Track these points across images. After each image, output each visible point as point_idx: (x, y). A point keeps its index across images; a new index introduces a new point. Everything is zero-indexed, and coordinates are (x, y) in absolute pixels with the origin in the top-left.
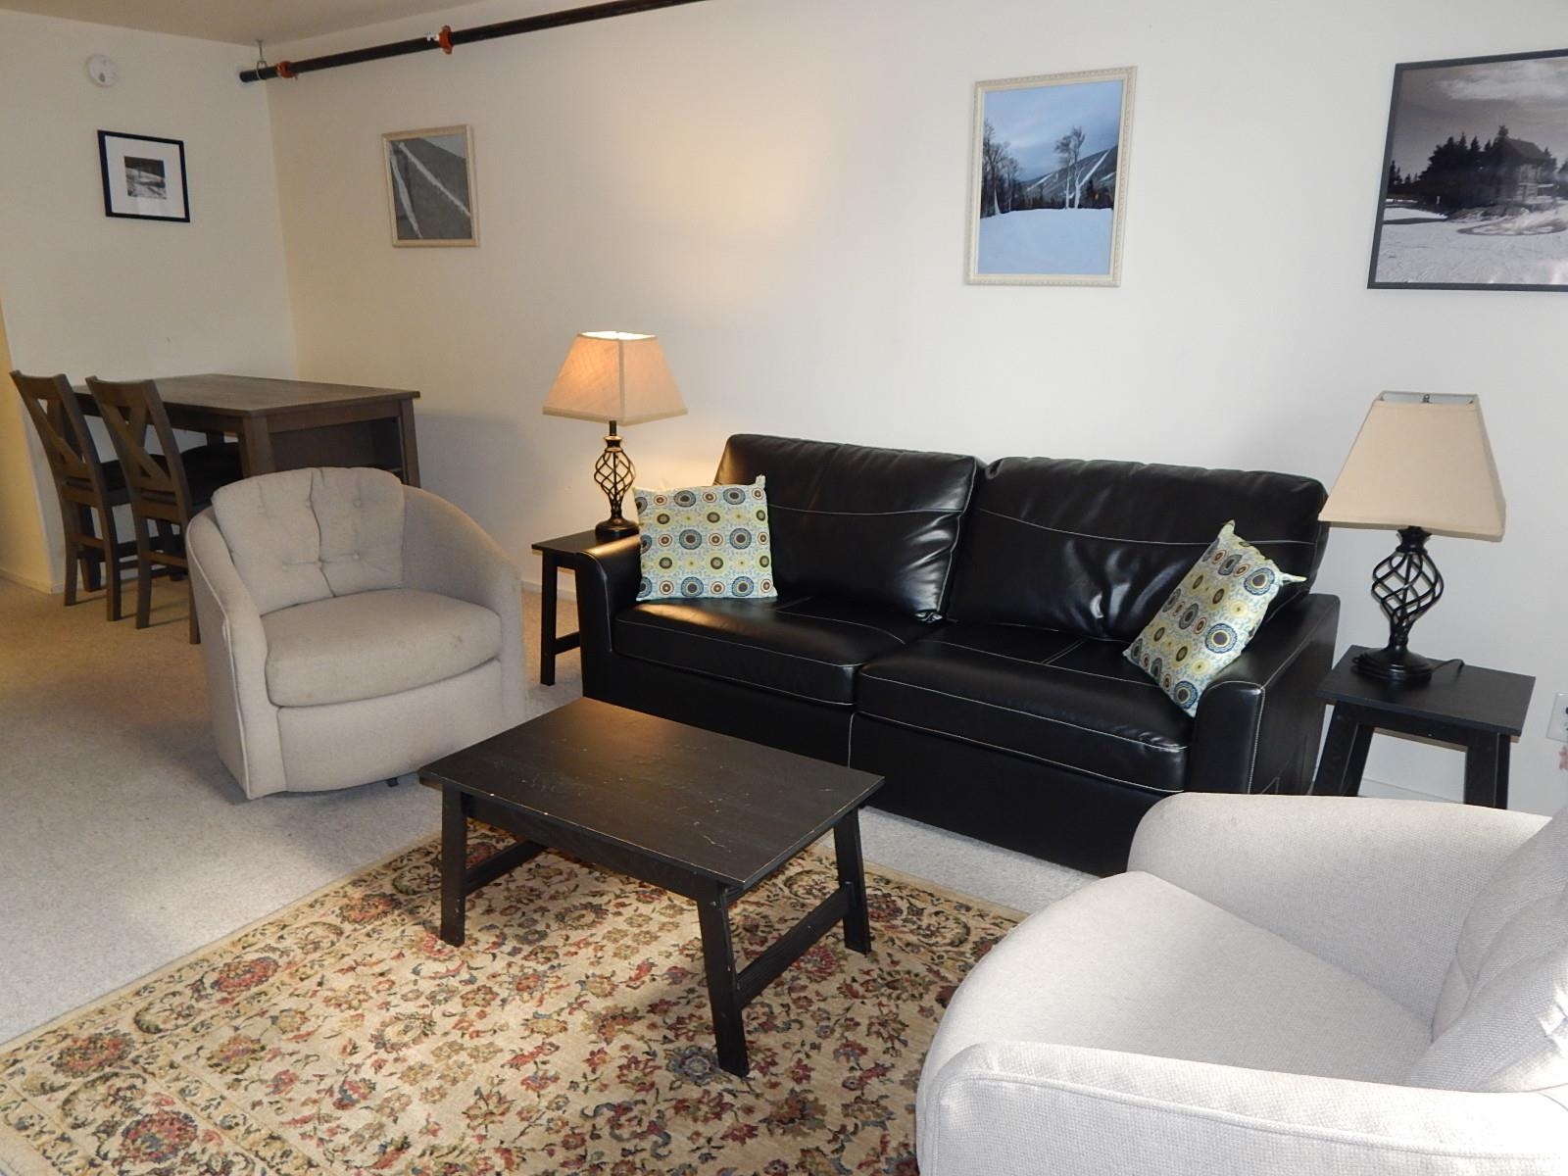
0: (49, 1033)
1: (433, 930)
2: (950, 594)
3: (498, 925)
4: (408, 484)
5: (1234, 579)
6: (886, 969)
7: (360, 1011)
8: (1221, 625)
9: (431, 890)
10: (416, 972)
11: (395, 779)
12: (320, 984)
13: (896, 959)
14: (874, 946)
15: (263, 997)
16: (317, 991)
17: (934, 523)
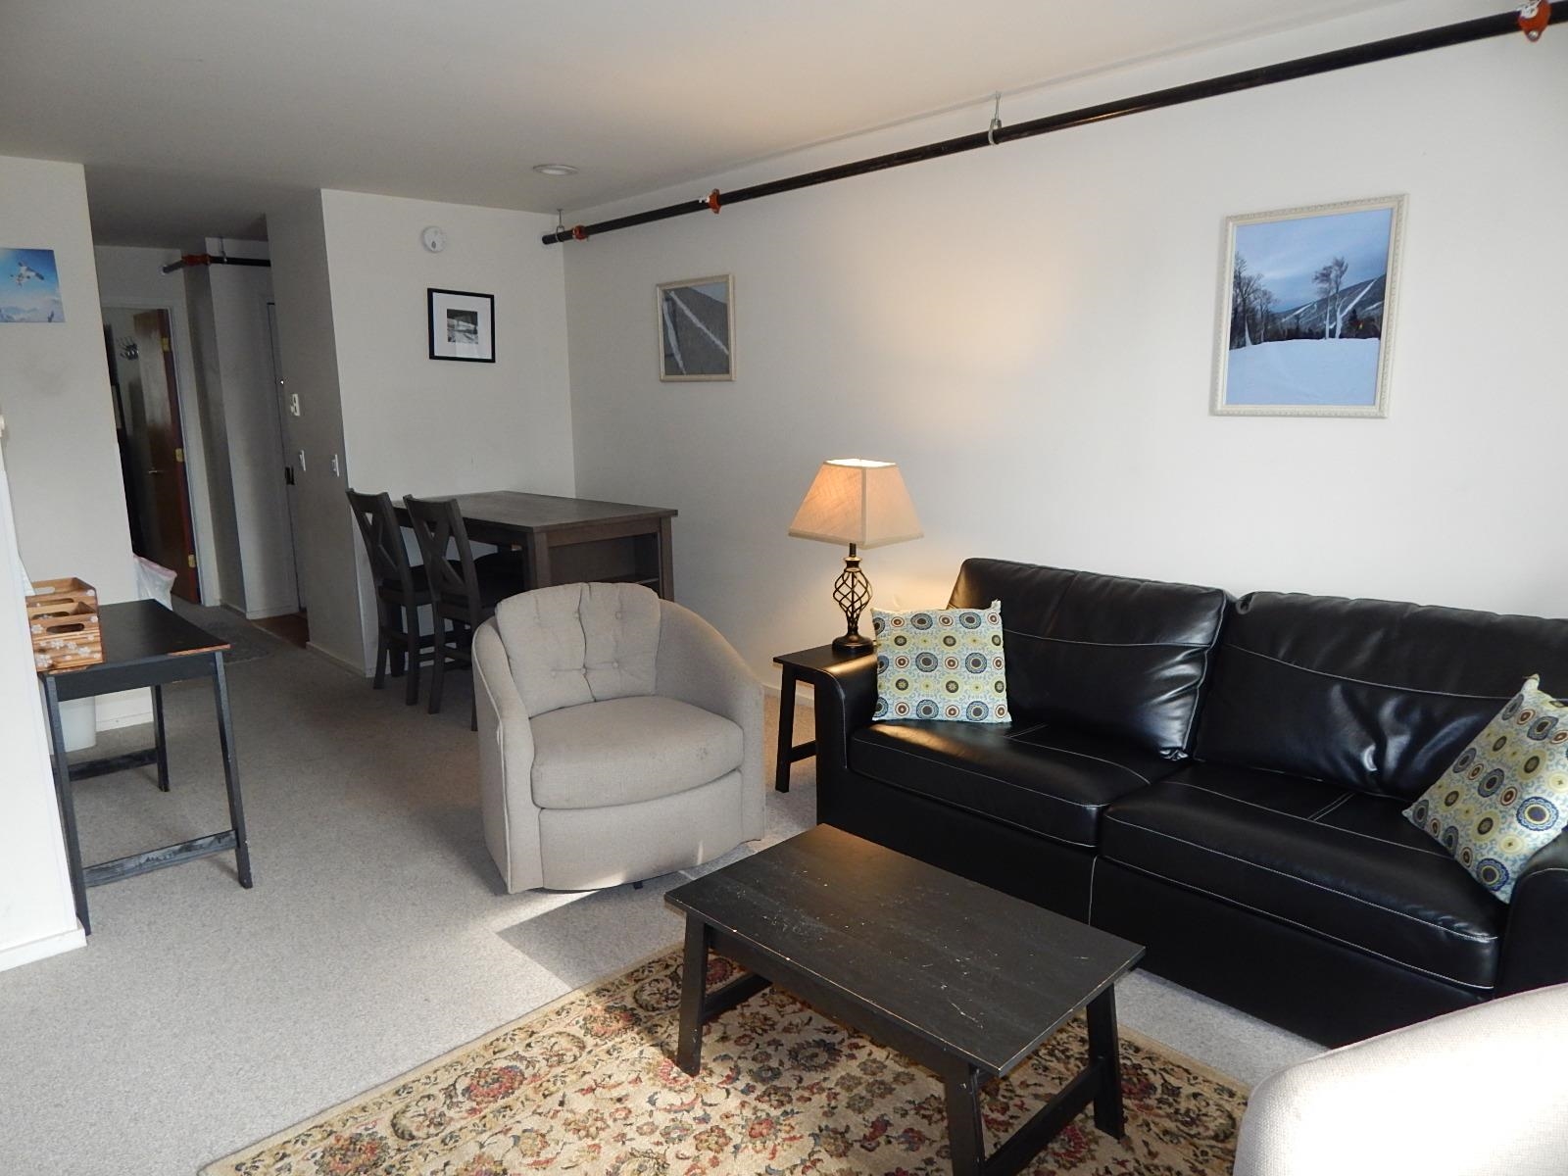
0: (316, 1127)
1: (670, 1055)
2: (1197, 730)
3: (732, 1055)
4: (664, 598)
5: (1550, 746)
6: (1142, 1160)
7: (597, 1141)
8: (1537, 798)
9: (670, 1008)
10: (652, 1101)
11: (640, 882)
12: (562, 1104)
13: (1153, 1150)
14: (1129, 1129)
15: (508, 1112)
16: (558, 1112)
17: (1179, 658)
